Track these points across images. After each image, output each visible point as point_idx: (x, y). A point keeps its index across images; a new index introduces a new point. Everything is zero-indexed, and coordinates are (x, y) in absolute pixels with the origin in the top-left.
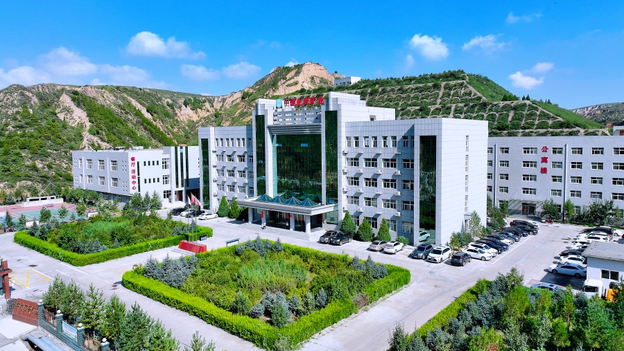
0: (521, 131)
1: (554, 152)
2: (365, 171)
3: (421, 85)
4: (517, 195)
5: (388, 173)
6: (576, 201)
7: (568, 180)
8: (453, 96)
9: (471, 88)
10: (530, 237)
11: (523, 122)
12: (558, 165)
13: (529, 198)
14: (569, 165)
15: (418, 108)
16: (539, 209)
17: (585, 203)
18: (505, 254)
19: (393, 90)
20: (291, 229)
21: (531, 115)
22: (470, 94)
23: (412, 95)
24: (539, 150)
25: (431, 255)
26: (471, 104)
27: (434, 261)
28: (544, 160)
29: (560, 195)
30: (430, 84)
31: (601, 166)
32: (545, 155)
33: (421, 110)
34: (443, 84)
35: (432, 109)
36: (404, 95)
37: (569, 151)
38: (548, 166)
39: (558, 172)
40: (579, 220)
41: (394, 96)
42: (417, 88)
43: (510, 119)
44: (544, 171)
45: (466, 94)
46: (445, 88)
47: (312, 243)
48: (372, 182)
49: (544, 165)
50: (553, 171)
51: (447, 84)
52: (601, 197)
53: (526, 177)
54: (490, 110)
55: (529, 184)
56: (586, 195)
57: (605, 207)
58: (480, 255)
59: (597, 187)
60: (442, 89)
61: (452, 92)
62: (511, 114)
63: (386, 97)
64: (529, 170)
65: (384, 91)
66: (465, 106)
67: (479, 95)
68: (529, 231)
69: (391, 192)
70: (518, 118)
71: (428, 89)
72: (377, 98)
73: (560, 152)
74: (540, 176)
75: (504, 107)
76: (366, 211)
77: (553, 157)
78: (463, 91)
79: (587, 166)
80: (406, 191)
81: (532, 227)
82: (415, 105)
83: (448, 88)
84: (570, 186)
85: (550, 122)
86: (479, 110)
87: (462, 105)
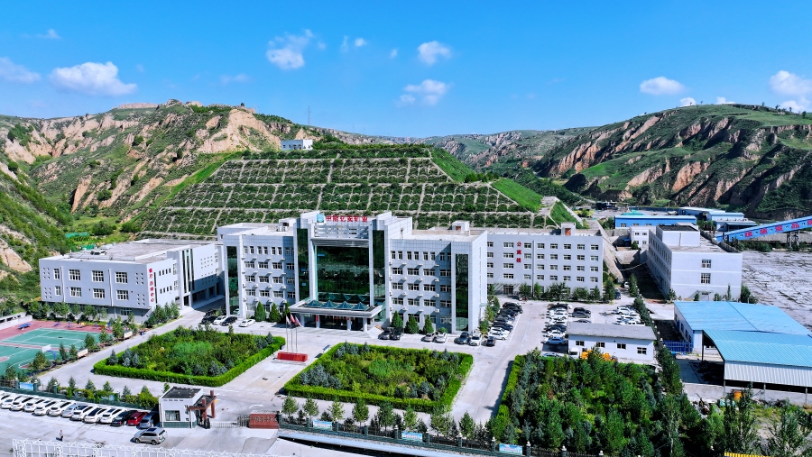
0: (486, 213)
1: (526, 246)
2: (409, 278)
3: (387, 159)
4: (501, 280)
5: (429, 280)
6: (541, 283)
7: (535, 266)
8: (420, 173)
9: (436, 166)
10: (519, 315)
11: (487, 205)
12: (528, 256)
13: (509, 281)
14: (536, 256)
15: (389, 185)
16: (516, 290)
17: (547, 284)
18: (513, 331)
19: (358, 163)
20: (349, 330)
21: (493, 198)
22: (436, 172)
23: (380, 170)
24: (515, 245)
25: (473, 341)
26: (440, 184)
27: (476, 345)
28: (519, 252)
29: (530, 278)
30: (397, 159)
31: (556, 257)
32: (519, 248)
33: (392, 187)
34: (410, 159)
35: (404, 187)
36: (371, 169)
37: (536, 246)
38: (522, 256)
39: (528, 261)
40: (544, 297)
41: (361, 169)
42: (384, 162)
43: (475, 201)
44: (519, 260)
45: (432, 172)
46: (412, 165)
47: (374, 340)
48: (415, 286)
49: (519, 256)
50: (525, 261)
51: (413, 161)
52: (556, 279)
53: (506, 265)
54: (458, 191)
55: (509, 270)
56: (547, 277)
57: (560, 287)
58: (501, 337)
59: (554, 272)
60: (409, 166)
61: (419, 169)
62: (476, 196)
63: (352, 170)
64: (509, 260)
65: (348, 163)
66: (435, 185)
67: (445, 174)
68: (517, 311)
69: (430, 294)
70: (482, 200)
71: (395, 164)
72: (342, 170)
73: (530, 247)
74: (516, 264)
75: (470, 189)
76: (409, 309)
77: (525, 250)
78: (429, 169)
79: (548, 257)
80: (443, 294)
81: (519, 307)
82: (384, 181)
83: (414, 164)
84: (538, 271)
85: (508, 205)
86: (448, 191)
87: (431, 185)
